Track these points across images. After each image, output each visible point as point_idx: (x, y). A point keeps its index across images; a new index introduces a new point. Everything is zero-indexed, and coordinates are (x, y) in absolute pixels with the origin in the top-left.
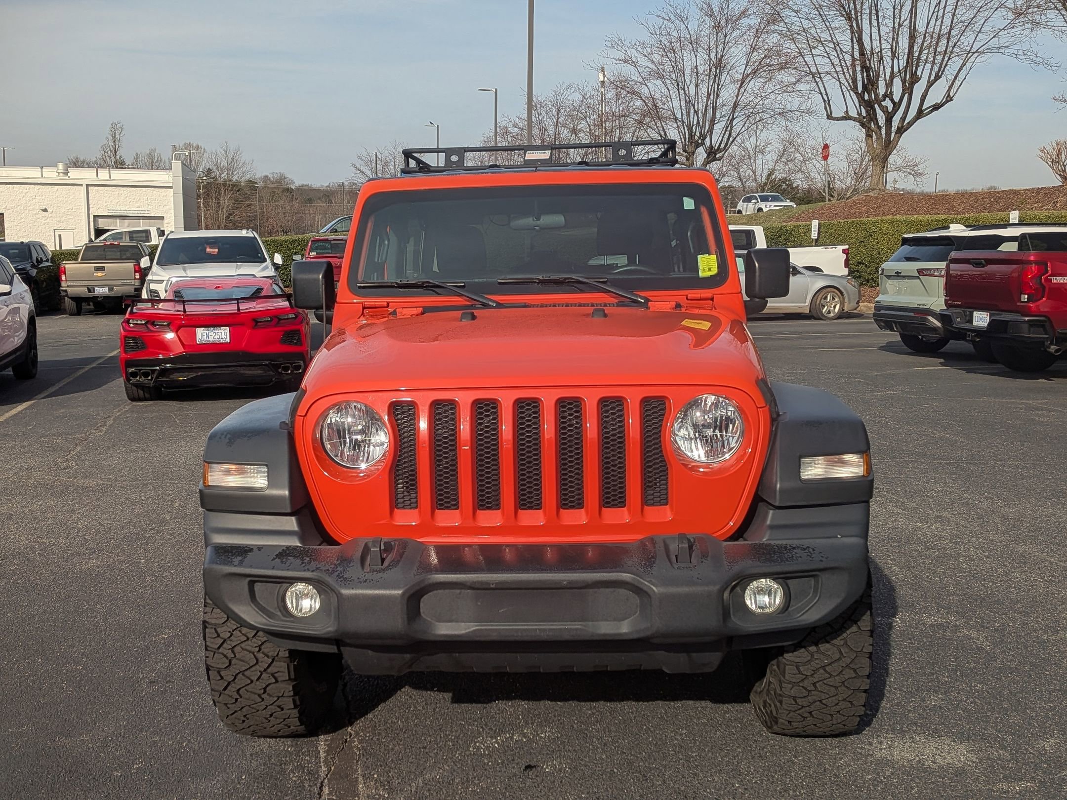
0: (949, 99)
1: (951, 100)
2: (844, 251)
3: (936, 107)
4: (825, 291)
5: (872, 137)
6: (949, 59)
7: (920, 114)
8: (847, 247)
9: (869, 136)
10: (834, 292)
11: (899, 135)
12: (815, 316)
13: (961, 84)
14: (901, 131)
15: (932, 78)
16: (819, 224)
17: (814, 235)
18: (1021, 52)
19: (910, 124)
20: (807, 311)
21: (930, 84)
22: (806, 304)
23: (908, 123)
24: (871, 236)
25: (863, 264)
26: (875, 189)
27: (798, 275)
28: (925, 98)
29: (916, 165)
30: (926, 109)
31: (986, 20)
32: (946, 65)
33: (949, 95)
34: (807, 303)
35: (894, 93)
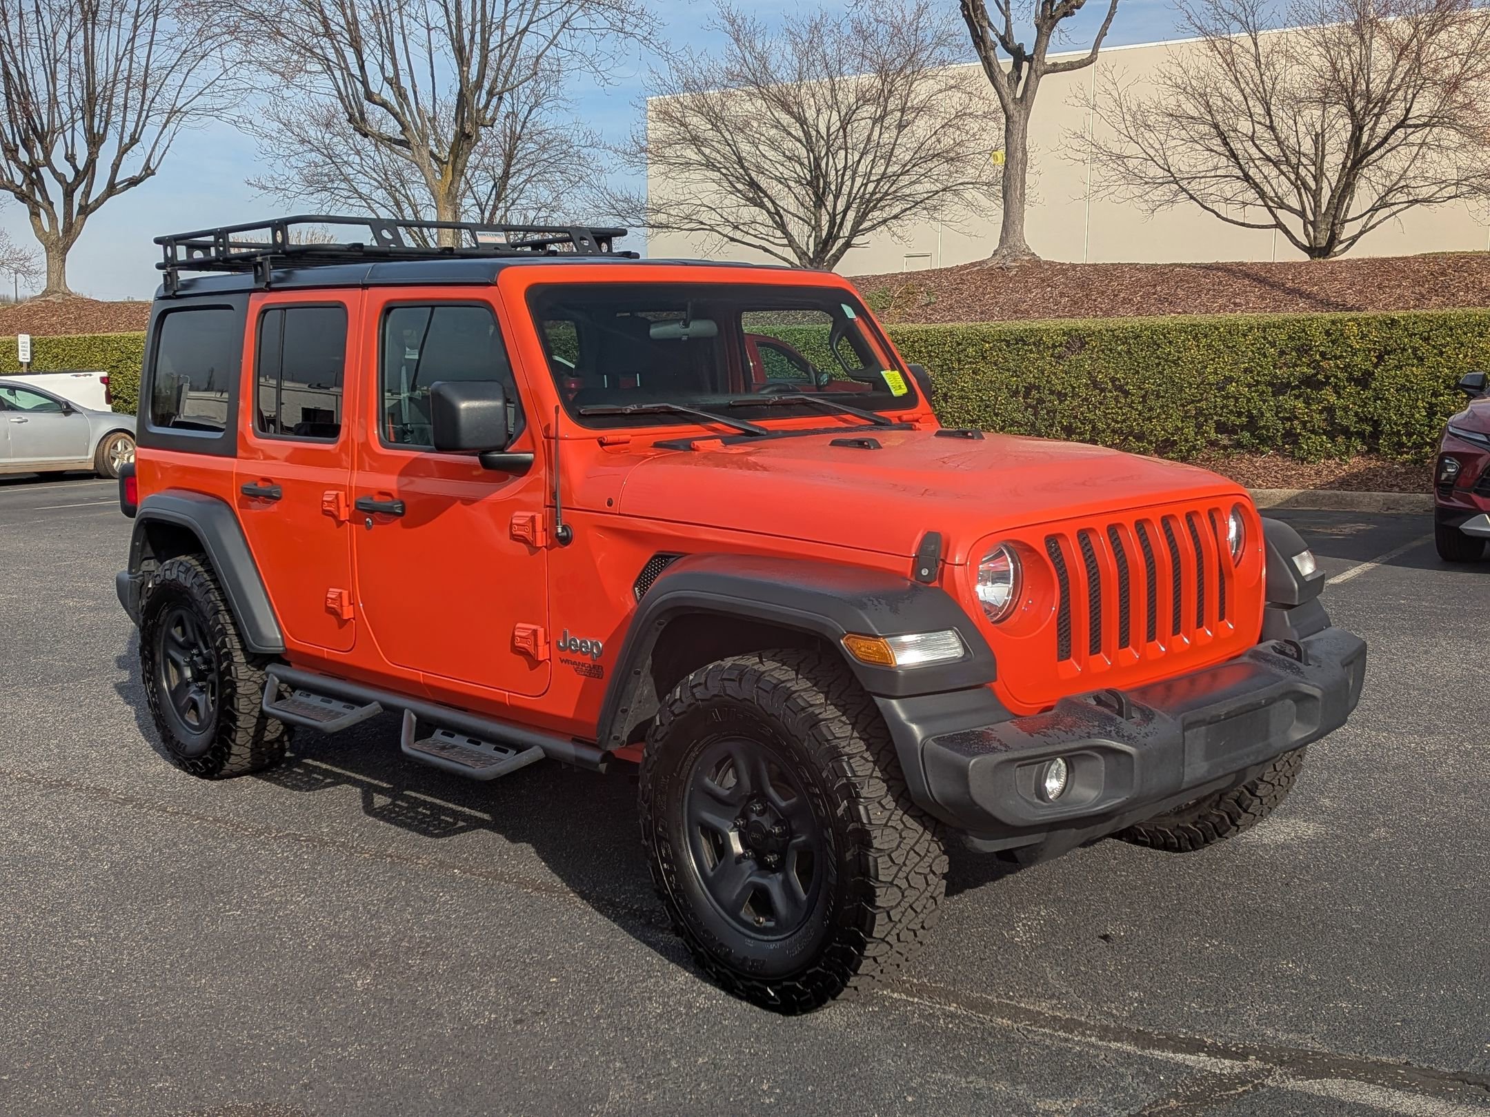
0: (148, 171)
1: (153, 173)
2: (103, 380)
3: (134, 182)
4: (113, 437)
5: (39, 215)
6: (147, 117)
7: (112, 189)
8: (105, 374)
9: (35, 214)
10: (125, 438)
11: (83, 216)
12: (102, 473)
13: (164, 153)
14: (85, 210)
15: (126, 140)
16: (31, 340)
17: (24, 356)
18: (241, 120)
19: (99, 202)
20: (91, 467)
21: (123, 151)
22: (89, 457)
23: (96, 200)
24: (130, 358)
25: (120, 398)
26: (56, 292)
27: (73, 415)
28: (118, 167)
29: (27, 259)
30: (120, 183)
31: (190, 70)
32: (144, 125)
33: (149, 167)
34: (91, 455)
35: (77, 157)
